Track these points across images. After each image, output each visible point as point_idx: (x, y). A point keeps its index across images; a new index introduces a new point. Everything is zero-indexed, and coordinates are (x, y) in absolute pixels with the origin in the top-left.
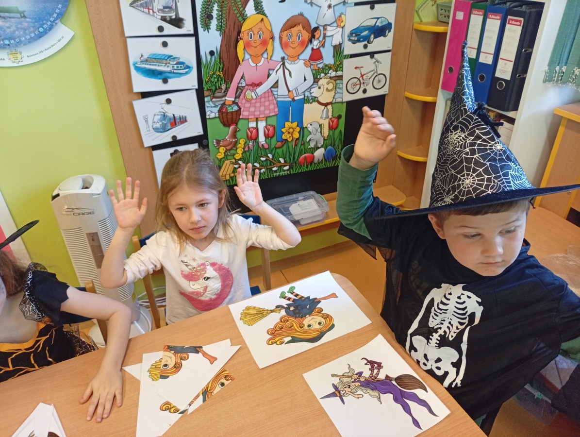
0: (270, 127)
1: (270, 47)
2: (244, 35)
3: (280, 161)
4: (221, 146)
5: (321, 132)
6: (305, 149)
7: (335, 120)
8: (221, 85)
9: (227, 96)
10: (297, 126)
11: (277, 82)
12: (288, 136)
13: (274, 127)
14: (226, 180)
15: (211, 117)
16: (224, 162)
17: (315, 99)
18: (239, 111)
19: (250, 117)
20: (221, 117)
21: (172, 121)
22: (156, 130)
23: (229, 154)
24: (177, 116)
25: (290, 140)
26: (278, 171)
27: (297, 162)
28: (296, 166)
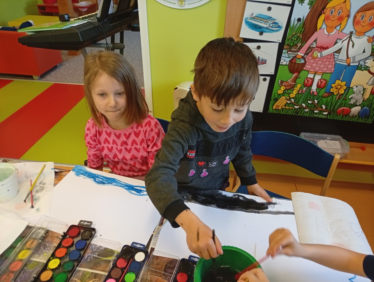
0: (323, 80)
1: (344, 23)
2: (327, 12)
3: (322, 107)
4: (283, 86)
5: (363, 95)
6: (345, 104)
8: (298, 43)
9: (299, 52)
10: (345, 85)
11: (341, 49)
12: (335, 91)
13: (327, 82)
14: (278, 110)
15: (283, 64)
16: (281, 97)
17: (367, 69)
19: (311, 70)
20: (290, 65)
23: (287, 92)
24: (261, 58)
25: (335, 94)
26: (318, 114)
27: (335, 111)
28: (333, 114)
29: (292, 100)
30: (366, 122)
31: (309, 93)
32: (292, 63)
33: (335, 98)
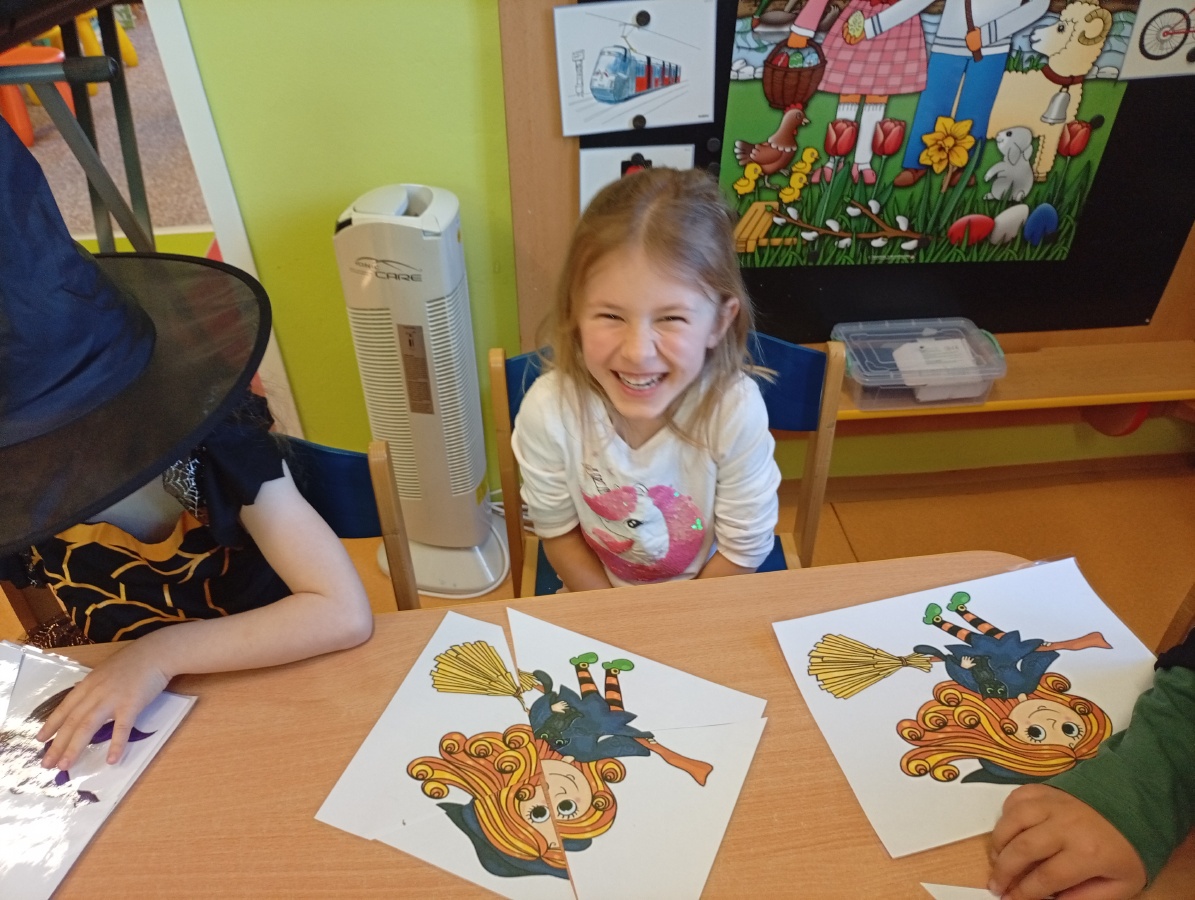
0: (892, 125)
3: (897, 224)
4: (752, 161)
5: (1032, 161)
6: (975, 201)
7: (1082, 132)
9: (797, 22)
10: (969, 133)
12: (936, 159)
13: (904, 128)
14: (746, 254)
15: (742, 77)
16: (750, 204)
17: (1039, 62)
18: (818, 71)
19: (845, 90)
20: (769, 81)
21: (643, 75)
22: (600, 94)
23: (768, 185)
24: (656, 62)
25: (938, 169)
26: (884, 251)
27: (943, 234)
28: (937, 244)
29: (792, 212)
30: (1049, 258)
31: (847, 179)
32: (774, 70)
33: (940, 184)
